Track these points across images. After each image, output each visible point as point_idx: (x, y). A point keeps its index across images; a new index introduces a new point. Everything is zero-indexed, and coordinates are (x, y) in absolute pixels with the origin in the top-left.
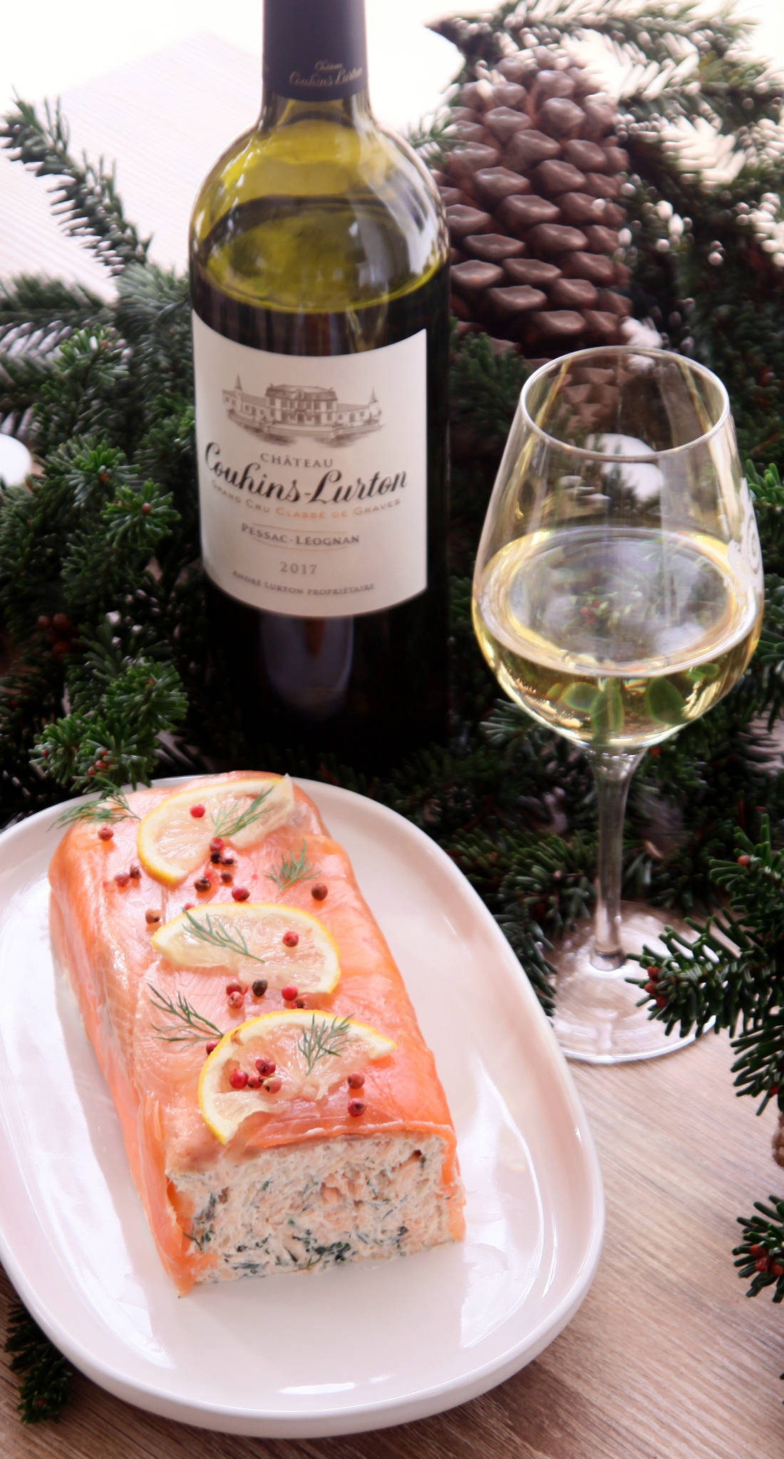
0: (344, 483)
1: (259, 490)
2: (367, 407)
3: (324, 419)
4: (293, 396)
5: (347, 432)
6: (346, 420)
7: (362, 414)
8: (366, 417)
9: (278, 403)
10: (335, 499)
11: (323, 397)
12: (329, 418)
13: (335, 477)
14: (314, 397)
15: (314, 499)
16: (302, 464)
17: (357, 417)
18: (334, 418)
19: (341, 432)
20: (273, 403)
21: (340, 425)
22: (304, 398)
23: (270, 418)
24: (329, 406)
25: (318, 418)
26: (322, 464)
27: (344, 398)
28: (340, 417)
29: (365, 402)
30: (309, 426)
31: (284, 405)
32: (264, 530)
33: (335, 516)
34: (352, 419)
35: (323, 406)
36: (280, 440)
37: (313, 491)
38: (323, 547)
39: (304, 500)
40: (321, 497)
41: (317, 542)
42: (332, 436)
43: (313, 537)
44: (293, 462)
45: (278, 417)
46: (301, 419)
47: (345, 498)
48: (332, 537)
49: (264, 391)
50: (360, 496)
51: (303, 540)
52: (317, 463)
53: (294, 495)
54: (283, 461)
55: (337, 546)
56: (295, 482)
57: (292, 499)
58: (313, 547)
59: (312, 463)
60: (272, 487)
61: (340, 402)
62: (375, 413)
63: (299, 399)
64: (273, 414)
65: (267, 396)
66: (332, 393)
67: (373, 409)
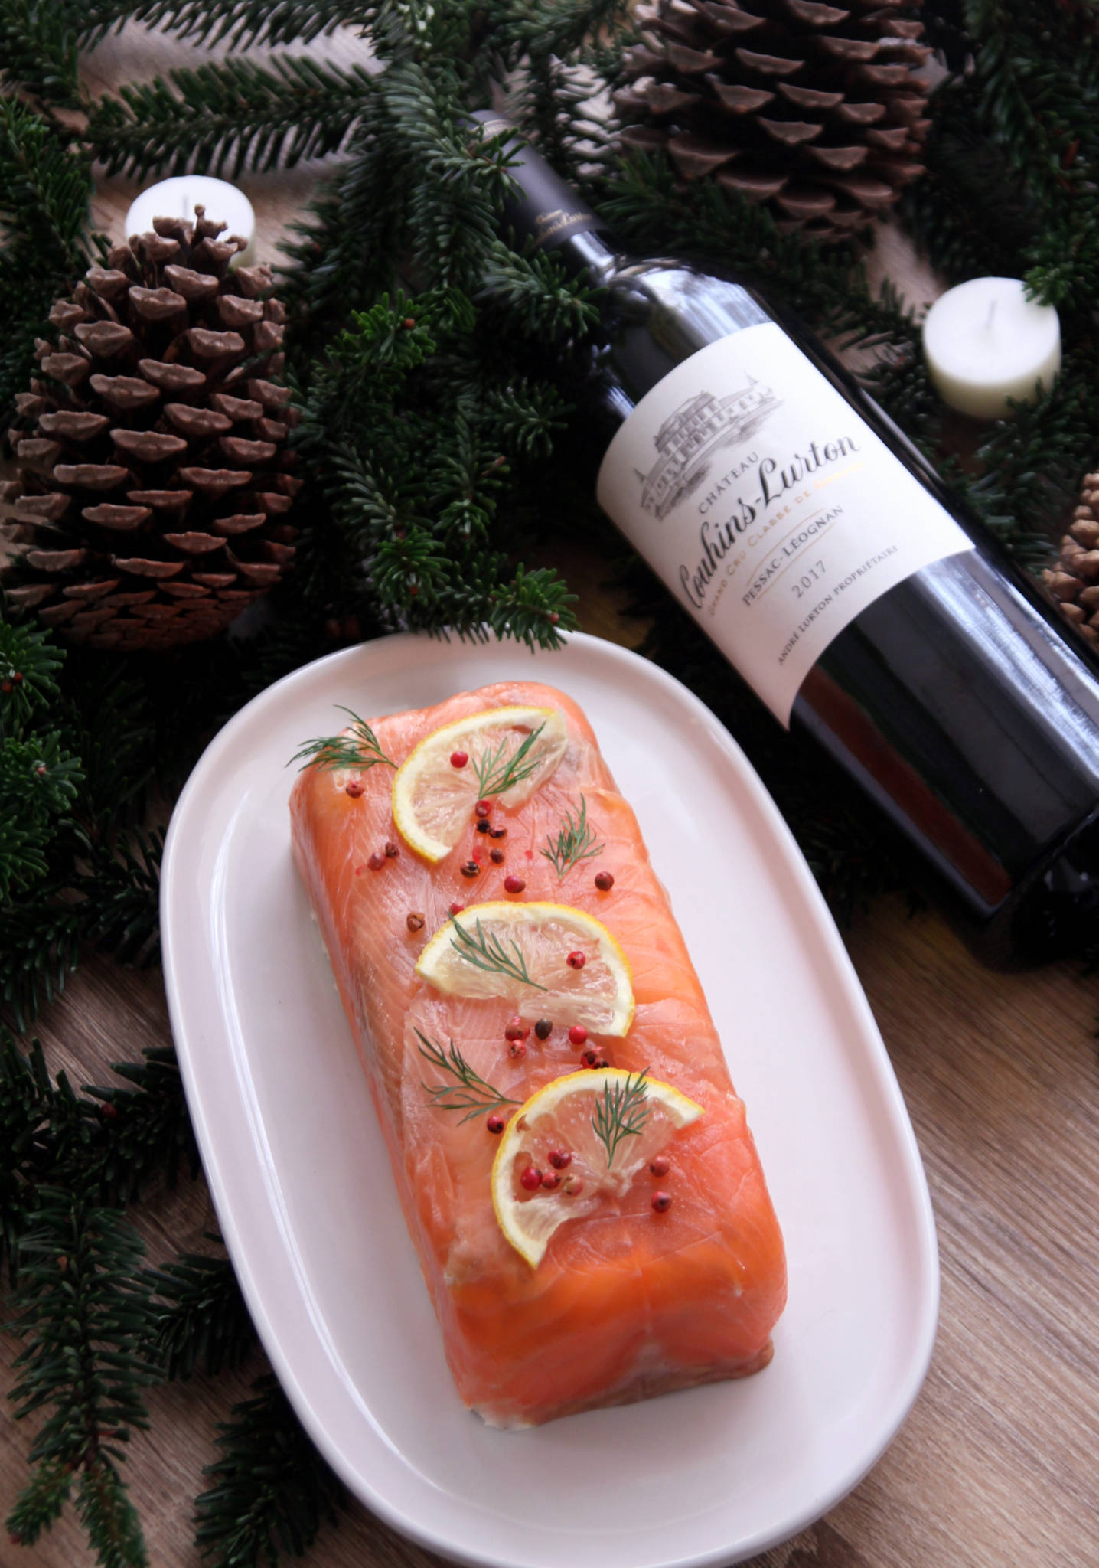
0: (783, 466)
1: (724, 547)
2: (750, 390)
3: (716, 422)
4: (677, 427)
5: (747, 420)
6: (737, 410)
7: (751, 398)
8: (757, 398)
9: (671, 446)
10: (786, 485)
11: (701, 403)
12: (721, 418)
13: (769, 467)
14: (693, 411)
15: (767, 501)
16: (731, 478)
17: (747, 402)
18: (724, 414)
19: (742, 423)
20: (668, 452)
21: (736, 417)
22: (685, 418)
23: (676, 468)
24: (712, 409)
25: (710, 425)
26: (747, 463)
27: (719, 394)
28: (731, 411)
29: (746, 385)
30: (709, 439)
31: (676, 443)
32: (756, 579)
33: (798, 500)
34: (743, 405)
35: (706, 411)
36: (699, 476)
37: (761, 494)
38: (811, 538)
39: (759, 508)
40: (771, 494)
41: (803, 538)
42: (736, 431)
43: (795, 536)
44: (724, 485)
45: (681, 458)
46: (698, 440)
47: (795, 478)
48: (812, 521)
49: (655, 450)
50: (809, 469)
51: (790, 549)
52: (743, 466)
53: (748, 514)
54: (716, 494)
55: (824, 527)
56: (740, 502)
57: (749, 519)
58: (803, 546)
59: (738, 470)
60: (728, 527)
61: (719, 398)
62: (764, 392)
63: (683, 424)
64: (676, 461)
65: (660, 450)
66: (704, 396)
67: (758, 391)
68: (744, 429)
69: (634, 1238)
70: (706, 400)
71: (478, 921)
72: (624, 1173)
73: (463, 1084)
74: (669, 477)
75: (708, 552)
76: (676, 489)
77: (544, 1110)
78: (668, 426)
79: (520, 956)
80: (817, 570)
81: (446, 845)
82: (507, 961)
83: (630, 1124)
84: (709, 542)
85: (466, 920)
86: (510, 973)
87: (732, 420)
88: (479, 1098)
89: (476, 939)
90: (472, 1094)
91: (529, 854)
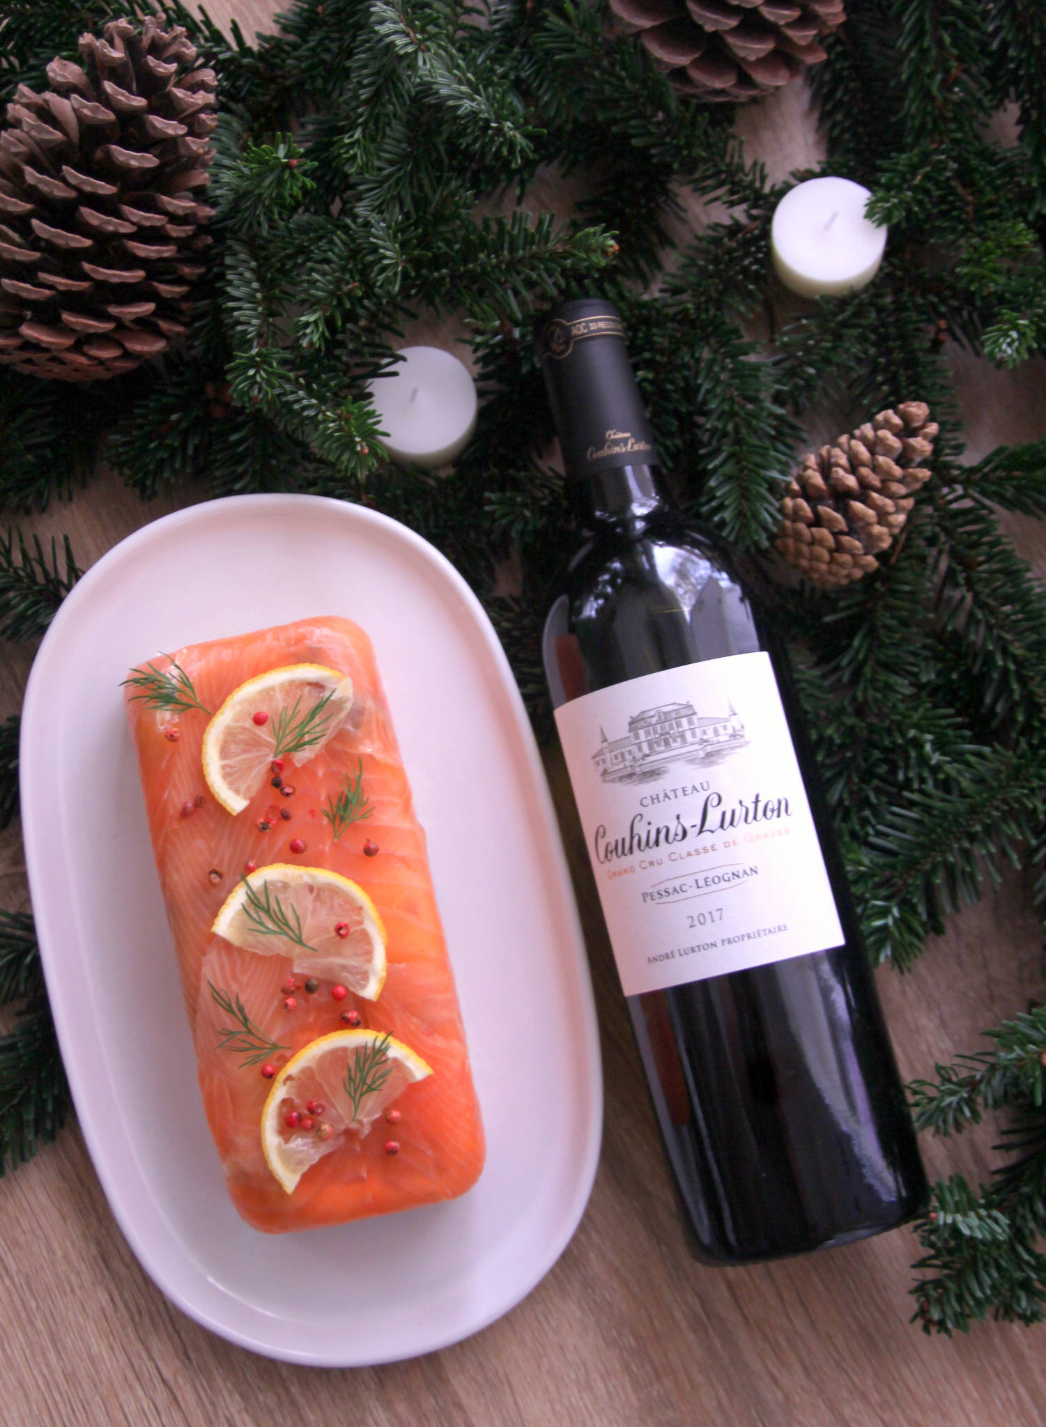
0: (727, 806)
1: (647, 844)
2: (727, 720)
4: (654, 720)
5: (714, 748)
6: (710, 735)
7: (725, 727)
8: (730, 731)
9: (642, 733)
10: (722, 826)
11: (683, 712)
12: (694, 735)
13: (715, 802)
14: (673, 715)
15: (701, 832)
16: (680, 793)
17: (721, 731)
18: (698, 731)
19: (709, 749)
20: (637, 737)
21: (706, 741)
22: (665, 717)
24: (690, 722)
25: (683, 736)
26: (699, 787)
27: (702, 711)
28: (704, 732)
29: (725, 714)
30: (677, 748)
31: (647, 733)
32: (662, 888)
33: (726, 845)
34: (716, 731)
36: (653, 774)
37: (698, 822)
38: (723, 884)
39: (692, 833)
40: (706, 828)
41: (716, 880)
42: (702, 754)
43: (711, 874)
44: (671, 795)
45: (646, 750)
46: (667, 743)
47: (732, 824)
48: (729, 870)
49: (627, 727)
50: (746, 820)
51: (701, 883)
52: (694, 788)
53: (680, 832)
54: (661, 798)
55: (737, 881)
56: (678, 817)
57: (679, 837)
58: (713, 887)
59: (689, 790)
60: (658, 832)
61: (700, 715)
62: (738, 727)
63: (660, 722)
64: (640, 749)
65: (630, 731)
66: (689, 706)
67: (734, 723)
68: (709, 755)
69: (369, 1172)
70: (688, 711)
71: (266, 883)
72: (366, 1120)
73: (243, 1029)
74: (628, 757)
75: (632, 838)
76: (629, 770)
77: (308, 1064)
78: (646, 715)
79: (298, 919)
80: (716, 915)
81: (245, 798)
82: (287, 924)
83: (373, 1082)
84: (635, 832)
85: (256, 880)
86: (288, 935)
87: (703, 741)
88: (257, 1043)
89: (263, 899)
90: (250, 1039)
91: (312, 812)
